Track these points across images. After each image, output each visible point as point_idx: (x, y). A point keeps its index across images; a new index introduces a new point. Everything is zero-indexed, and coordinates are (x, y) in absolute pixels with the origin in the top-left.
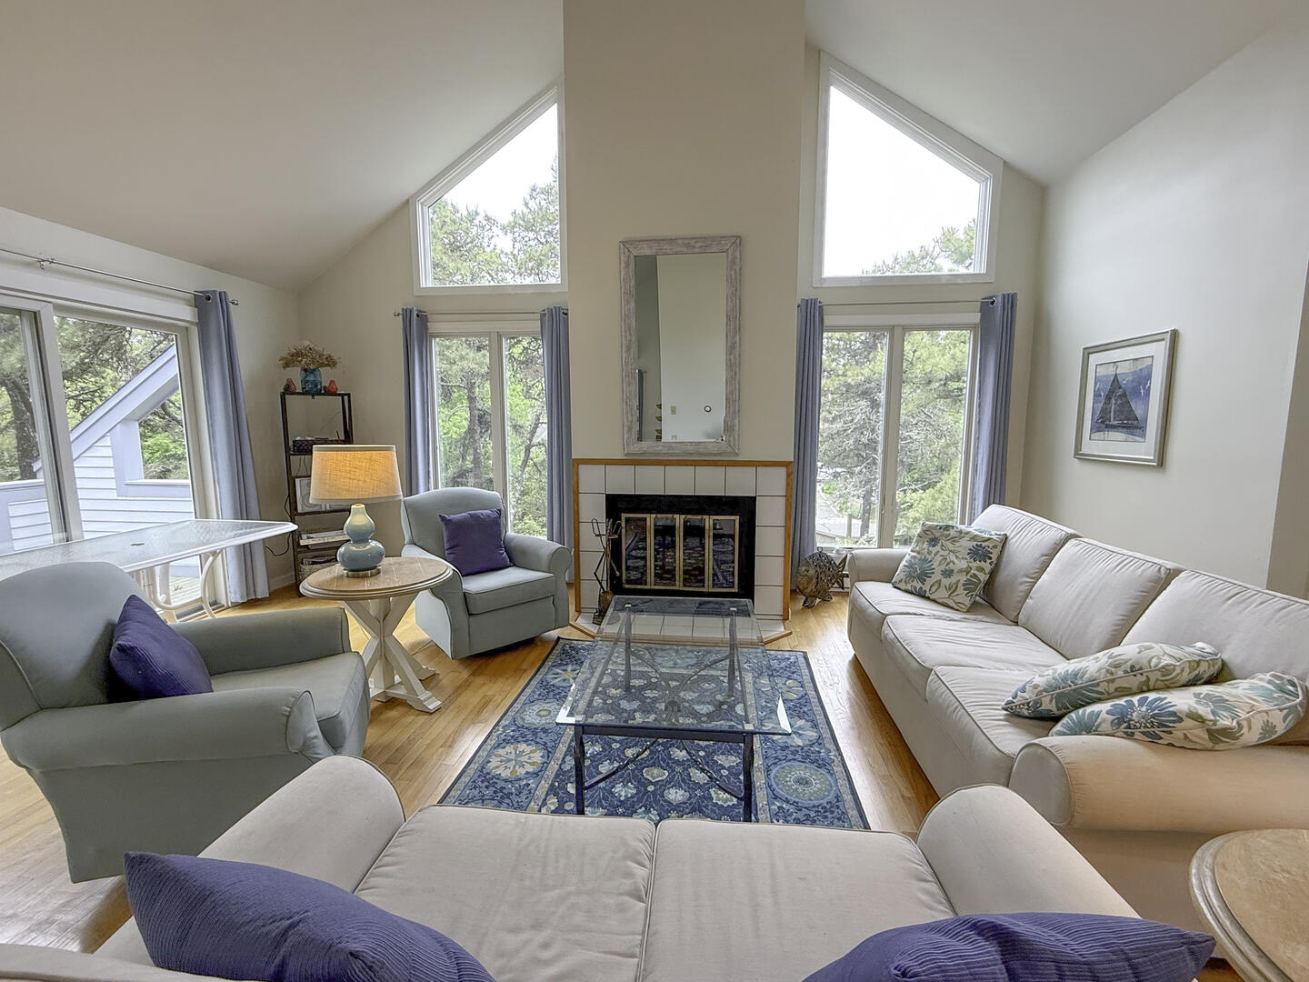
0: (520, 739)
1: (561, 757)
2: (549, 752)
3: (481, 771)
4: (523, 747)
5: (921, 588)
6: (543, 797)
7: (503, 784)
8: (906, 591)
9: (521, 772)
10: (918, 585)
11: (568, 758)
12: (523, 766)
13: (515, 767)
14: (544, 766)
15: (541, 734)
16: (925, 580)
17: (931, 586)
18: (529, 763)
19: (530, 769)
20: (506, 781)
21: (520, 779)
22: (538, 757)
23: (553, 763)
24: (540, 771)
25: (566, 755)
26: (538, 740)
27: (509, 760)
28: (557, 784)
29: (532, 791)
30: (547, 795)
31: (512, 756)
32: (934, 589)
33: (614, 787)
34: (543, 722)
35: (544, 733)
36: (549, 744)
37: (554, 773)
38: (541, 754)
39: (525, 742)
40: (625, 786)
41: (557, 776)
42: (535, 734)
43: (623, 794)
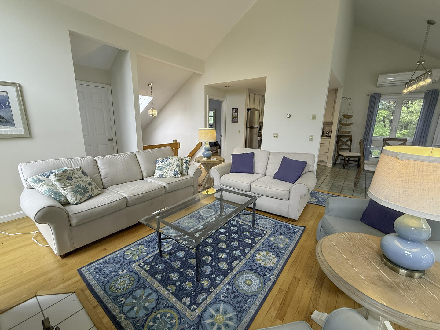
0: (263, 269)
1: (249, 253)
2: (253, 257)
3: (279, 258)
4: (263, 264)
5: (90, 195)
6: (259, 242)
7: (271, 250)
8: (85, 201)
9: (265, 253)
10: (88, 195)
11: (246, 252)
12: (264, 255)
13: (267, 256)
14: (256, 252)
15: (254, 268)
16: (89, 191)
17: (92, 191)
18: (261, 255)
19: (261, 253)
20: (270, 251)
21: (265, 250)
22: (258, 257)
23: (253, 252)
24: (258, 251)
25: (247, 254)
26: (255, 265)
27: (269, 259)
28: (254, 244)
29: (262, 245)
30: (258, 242)
31: (267, 261)
32: (93, 192)
33: (237, 238)
34: (250, 275)
35: (252, 268)
36: (251, 261)
37: (253, 248)
38: (256, 257)
39: (261, 266)
40: (234, 237)
41: (253, 247)
42: (256, 269)
43: (236, 235)
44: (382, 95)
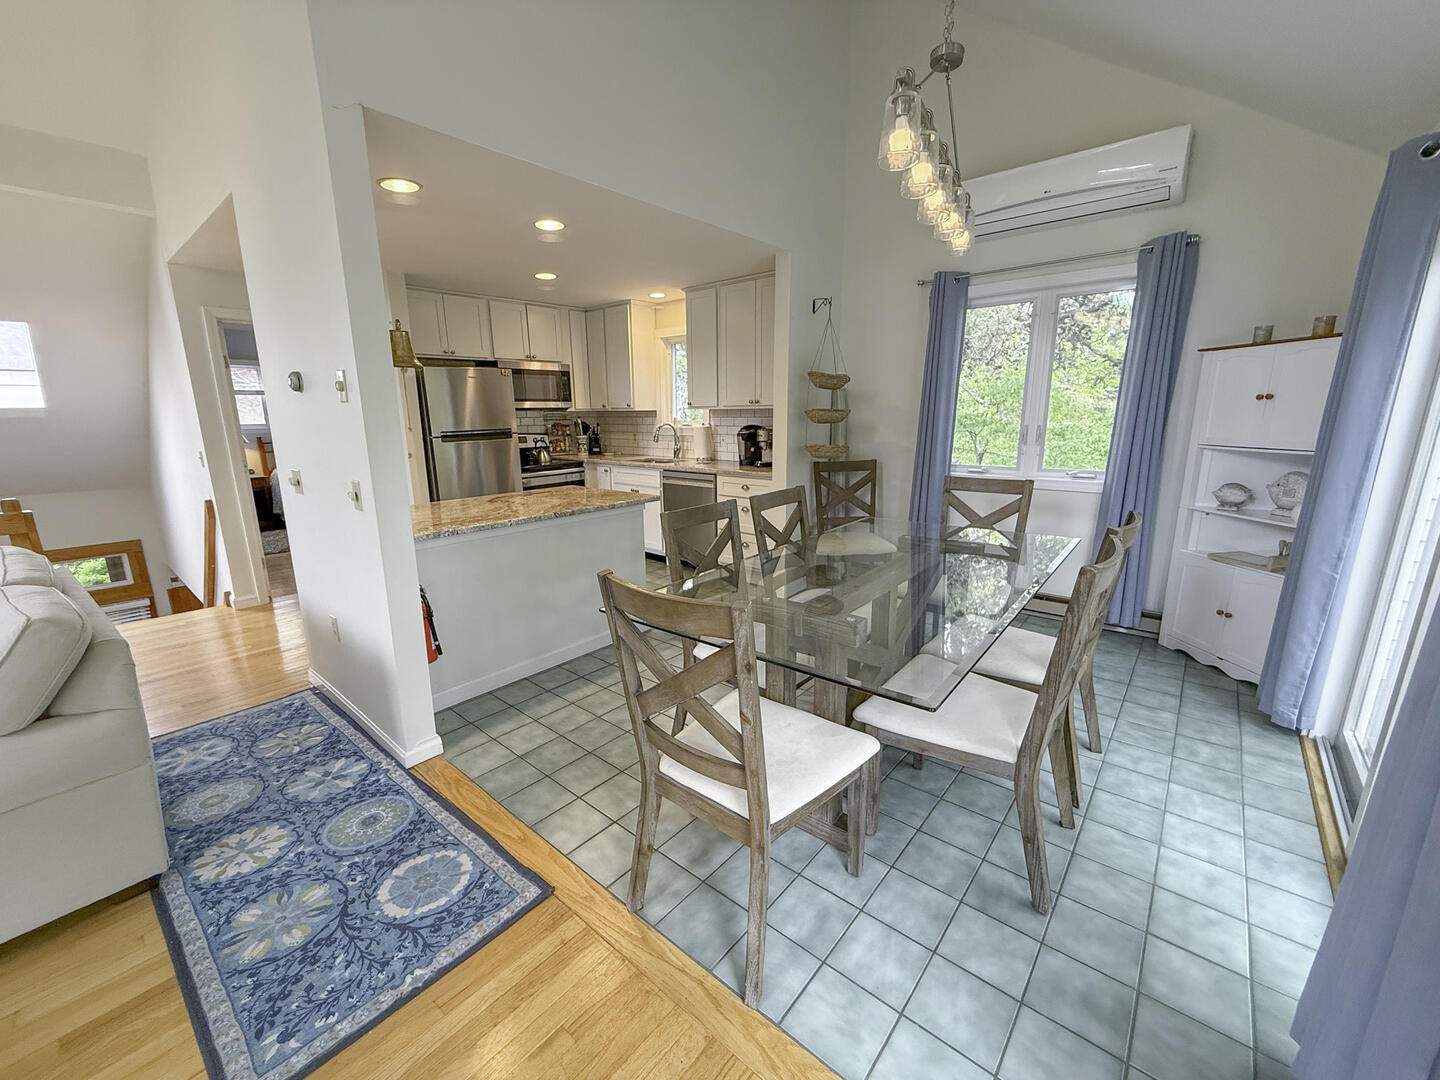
44: (972, 282)
